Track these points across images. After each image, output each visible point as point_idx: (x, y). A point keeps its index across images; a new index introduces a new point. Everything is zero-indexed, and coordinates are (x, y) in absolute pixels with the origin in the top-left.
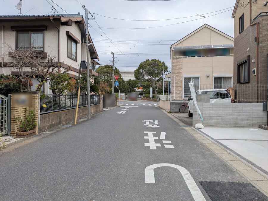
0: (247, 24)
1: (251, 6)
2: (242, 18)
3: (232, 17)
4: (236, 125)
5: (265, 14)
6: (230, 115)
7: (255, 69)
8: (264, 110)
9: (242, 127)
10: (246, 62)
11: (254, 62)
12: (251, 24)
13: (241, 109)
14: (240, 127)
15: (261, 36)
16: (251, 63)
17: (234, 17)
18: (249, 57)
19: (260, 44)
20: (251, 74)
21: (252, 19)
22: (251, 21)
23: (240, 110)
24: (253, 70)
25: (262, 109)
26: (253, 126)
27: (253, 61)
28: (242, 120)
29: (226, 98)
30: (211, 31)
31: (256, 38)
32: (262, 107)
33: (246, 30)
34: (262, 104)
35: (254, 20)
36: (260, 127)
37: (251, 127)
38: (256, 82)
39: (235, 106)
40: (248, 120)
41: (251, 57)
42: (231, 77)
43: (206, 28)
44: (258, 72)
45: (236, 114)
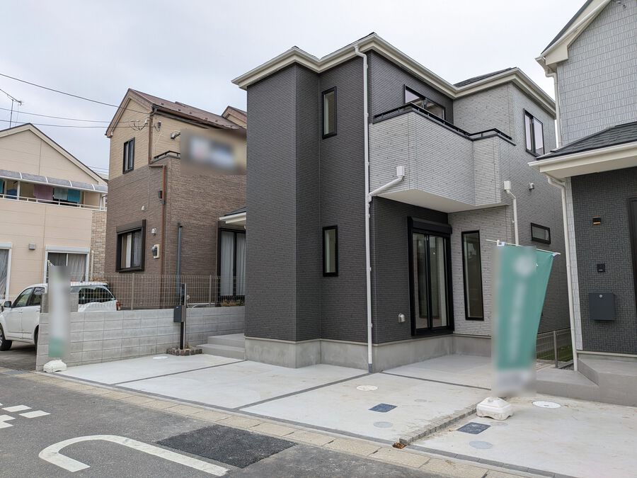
0: (141, 161)
1: (150, 133)
2: (129, 145)
3: (106, 135)
4: (129, 354)
5: (175, 155)
6: (118, 335)
7: (158, 246)
8: (175, 321)
9: (139, 356)
10: (139, 230)
11: (155, 234)
12: (150, 163)
13: (138, 321)
14: (135, 357)
15: (169, 191)
16: (147, 234)
17: (111, 137)
18: (144, 222)
19: (168, 204)
20: (148, 254)
21: (153, 156)
22: (150, 158)
23: (136, 324)
24: (153, 248)
25: (173, 319)
26: (156, 352)
27: (153, 231)
28: (140, 342)
29: (106, 301)
30: (43, 144)
31: (161, 192)
32: (172, 316)
33: (138, 170)
34: (172, 310)
35: (155, 158)
36: (169, 352)
37: (154, 354)
38: (159, 270)
39: (128, 317)
40: (149, 341)
41: (148, 224)
42: (86, 255)
43: (28, 133)
44: (163, 253)
45: (129, 331)
